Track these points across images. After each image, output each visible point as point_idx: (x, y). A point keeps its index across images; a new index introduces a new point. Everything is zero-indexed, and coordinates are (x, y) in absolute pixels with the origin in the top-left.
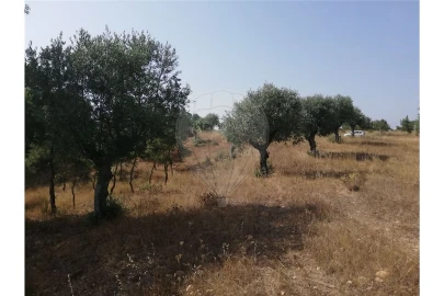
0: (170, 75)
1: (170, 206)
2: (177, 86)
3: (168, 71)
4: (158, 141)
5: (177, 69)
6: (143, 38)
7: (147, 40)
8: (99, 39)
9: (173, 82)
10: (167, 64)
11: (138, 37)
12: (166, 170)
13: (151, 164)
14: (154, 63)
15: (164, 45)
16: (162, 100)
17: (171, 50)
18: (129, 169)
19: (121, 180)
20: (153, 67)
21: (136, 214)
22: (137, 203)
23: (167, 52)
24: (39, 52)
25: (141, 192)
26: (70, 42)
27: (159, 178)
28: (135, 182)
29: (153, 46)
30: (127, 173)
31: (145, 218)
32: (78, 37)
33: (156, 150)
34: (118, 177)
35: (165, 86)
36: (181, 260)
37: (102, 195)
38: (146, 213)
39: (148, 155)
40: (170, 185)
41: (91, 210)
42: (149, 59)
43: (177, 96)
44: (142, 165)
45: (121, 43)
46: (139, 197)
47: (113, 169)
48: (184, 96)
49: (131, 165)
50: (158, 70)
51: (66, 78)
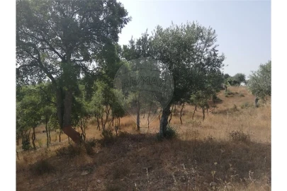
0: (210, 48)
1: (206, 137)
2: (215, 55)
3: (209, 46)
4: (200, 92)
5: (215, 44)
6: (194, 25)
7: (196, 27)
8: (168, 30)
9: (213, 52)
10: (209, 41)
11: (190, 26)
12: (204, 112)
13: (194, 107)
14: (200, 41)
15: (207, 28)
16: (204, 65)
17: (212, 31)
18: (180, 109)
19: (175, 115)
20: (199, 44)
21: (184, 138)
22: (185, 131)
23: (209, 33)
24: (136, 41)
25: (187, 124)
26: (151, 34)
27: (198, 117)
28: (183, 118)
29: (200, 30)
30: (178, 111)
31: (190, 142)
32: (156, 30)
33: (198, 98)
34: (173, 114)
35: (206, 56)
36: (215, 175)
37: (164, 123)
38: (190, 138)
39: (192, 101)
40: (206, 122)
41: (158, 132)
42: (197, 39)
43: (215, 62)
44: (188, 107)
45: (180, 31)
46: (186, 128)
47: (171, 108)
48: (220, 62)
49: (181, 107)
50: (202, 45)
51: (148, 55)
